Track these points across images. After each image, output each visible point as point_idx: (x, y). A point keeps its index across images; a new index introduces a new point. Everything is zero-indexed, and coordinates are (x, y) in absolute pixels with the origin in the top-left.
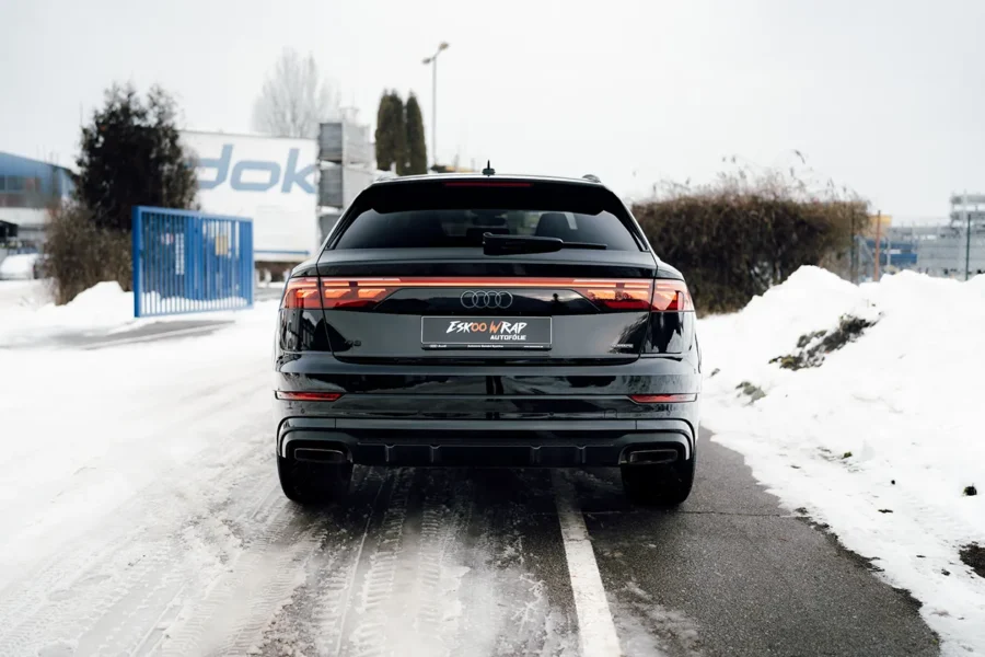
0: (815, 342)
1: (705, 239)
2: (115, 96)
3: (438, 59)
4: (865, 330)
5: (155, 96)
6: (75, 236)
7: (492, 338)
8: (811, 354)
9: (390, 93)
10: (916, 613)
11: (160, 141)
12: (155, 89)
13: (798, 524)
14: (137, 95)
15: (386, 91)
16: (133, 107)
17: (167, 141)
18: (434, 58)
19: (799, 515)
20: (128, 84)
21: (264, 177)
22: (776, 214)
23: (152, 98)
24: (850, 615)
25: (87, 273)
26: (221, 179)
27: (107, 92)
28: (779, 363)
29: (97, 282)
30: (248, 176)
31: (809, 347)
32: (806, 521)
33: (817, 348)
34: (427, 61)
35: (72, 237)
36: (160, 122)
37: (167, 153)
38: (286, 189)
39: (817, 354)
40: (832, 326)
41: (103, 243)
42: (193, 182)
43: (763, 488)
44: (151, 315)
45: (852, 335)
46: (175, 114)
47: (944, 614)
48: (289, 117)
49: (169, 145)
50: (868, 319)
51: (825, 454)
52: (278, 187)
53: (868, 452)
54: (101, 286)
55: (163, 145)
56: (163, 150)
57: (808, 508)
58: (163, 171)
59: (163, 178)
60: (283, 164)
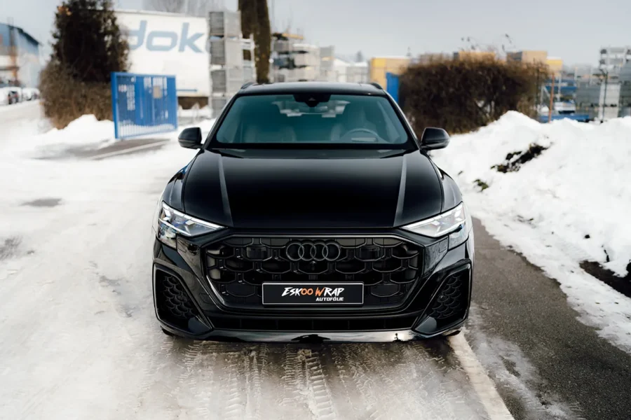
0: (516, 157)
1: (451, 90)
4: (543, 152)
8: (514, 164)
10: (558, 287)
11: (105, 21)
13: (509, 253)
17: (110, 21)
19: (509, 248)
21: (167, 41)
22: (494, 74)
24: (532, 288)
25: (74, 109)
26: (140, 43)
28: (495, 169)
29: (82, 115)
30: (157, 41)
31: (512, 160)
32: (513, 251)
33: (517, 161)
36: (105, 9)
37: (110, 29)
38: (182, 49)
39: (517, 164)
40: (524, 148)
41: (83, 91)
43: (492, 236)
45: (535, 155)
47: (570, 287)
50: (544, 146)
51: (520, 219)
52: (176, 48)
53: (541, 218)
54: (84, 117)
55: (107, 25)
56: (107, 27)
57: (513, 245)
58: (107, 41)
59: (108, 46)
60: (179, 32)
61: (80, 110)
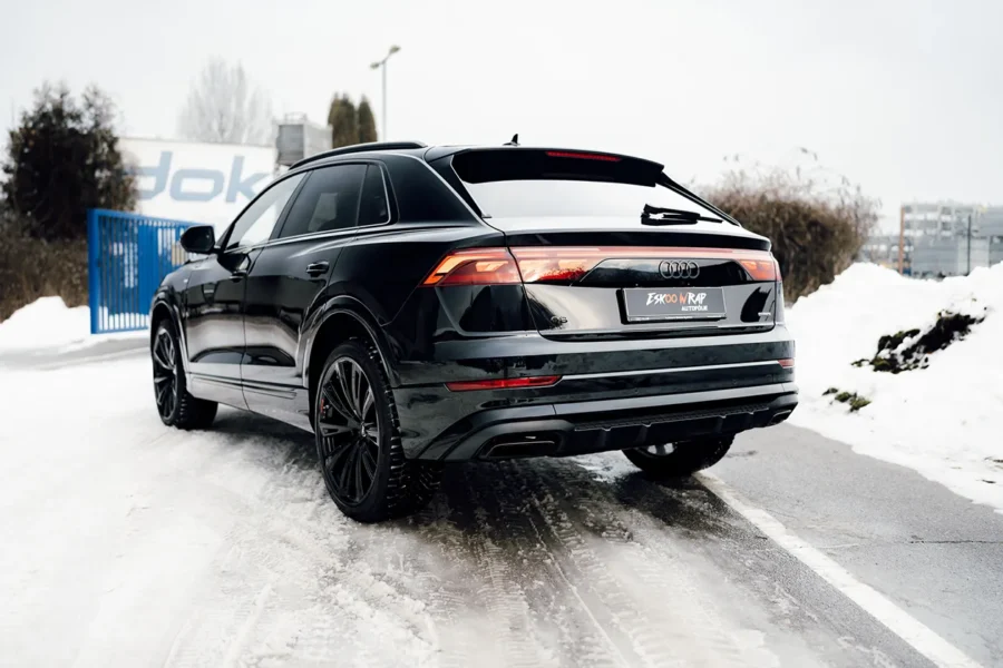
2: (46, 96)
3: (388, 62)
4: (972, 327)
5: (91, 97)
6: (11, 247)
7: (683, 309)
9: (340, 97)
11: (96, 145)
12: (91, 89)
14: (71, 95)
15: (336, 95)
16: (67, 109)
17: (105, 145)
18: (384, 62)
20: (61, 83)
21: (207, 186)
22: (789, 214)
23: (87, 99)
25: (25, 287)
26: (159, 188)
27: (36, 92)
29: (37, 298)
30: (188, 185)
33: (914, 348)
34: (376, 66)
35: (7, 247)
36: (97, 125)
37: (104, 158)
38: (231, 199)
41: (43, 255)
42: (135, 191)
44: (109, 331)
45: (956, 334)
46: (113, 116)
48: (215, 126)
49: (107, 150)
50: (972, 315)
52: (222, 196)
54: (42, 301)
55: (100, 151)
56: (100, 155)
58: (100, 178)
59: (100, 186)
60: (227, 173)
61: (36, 290)
